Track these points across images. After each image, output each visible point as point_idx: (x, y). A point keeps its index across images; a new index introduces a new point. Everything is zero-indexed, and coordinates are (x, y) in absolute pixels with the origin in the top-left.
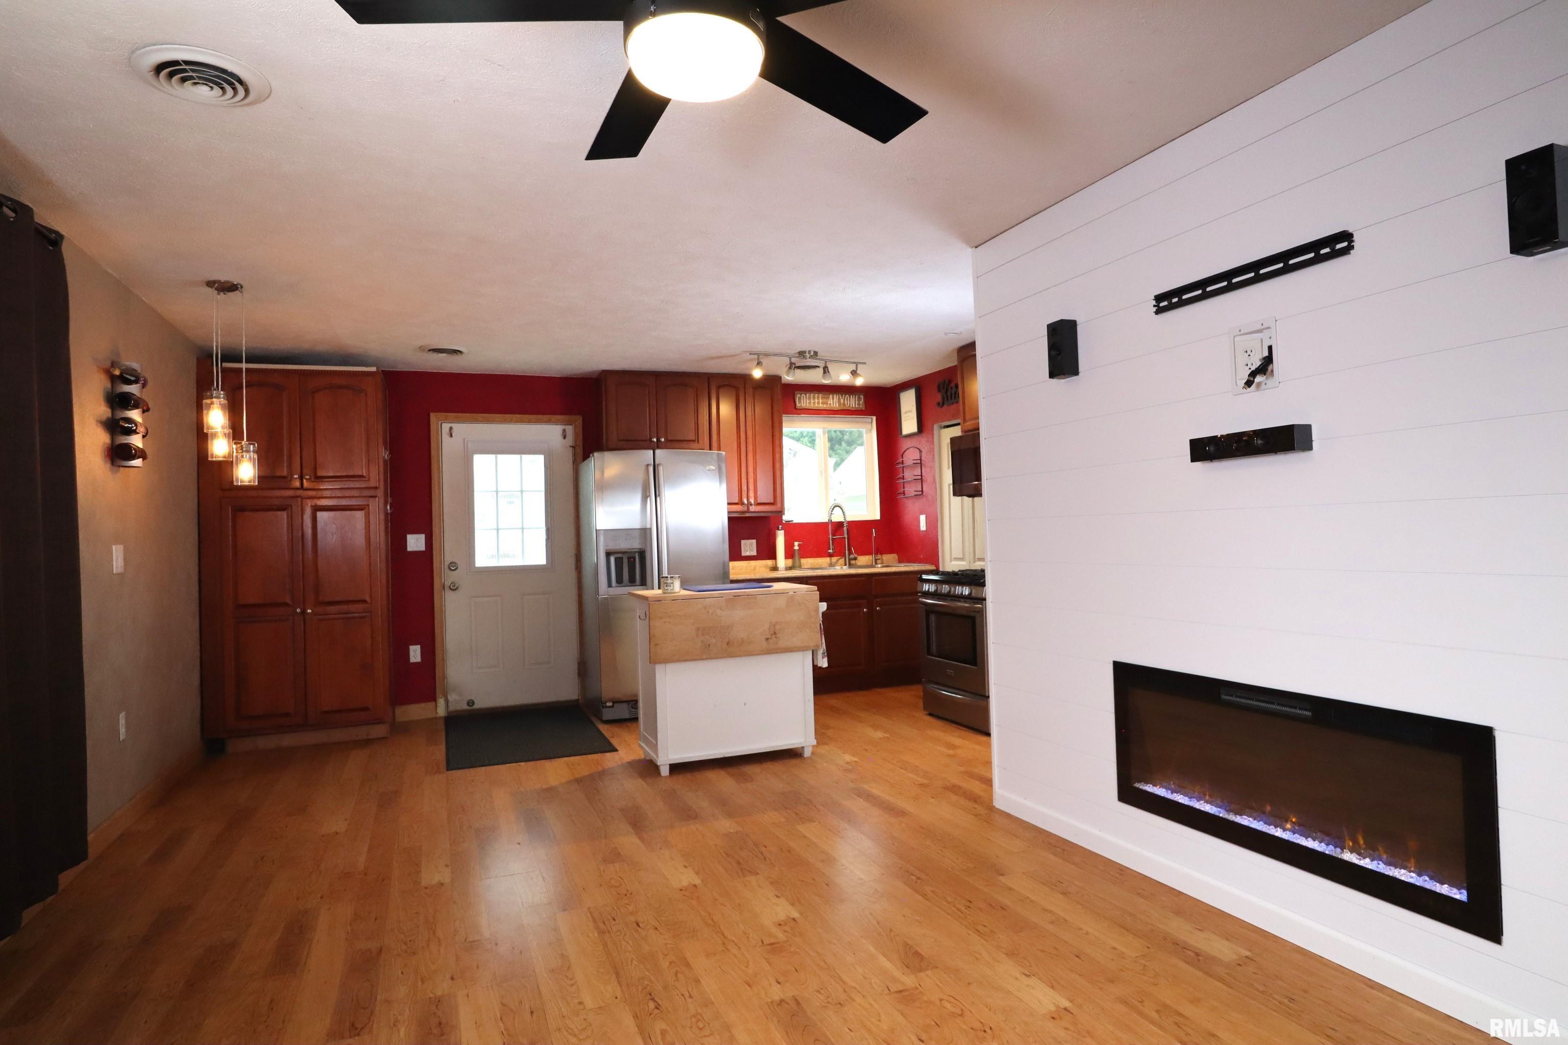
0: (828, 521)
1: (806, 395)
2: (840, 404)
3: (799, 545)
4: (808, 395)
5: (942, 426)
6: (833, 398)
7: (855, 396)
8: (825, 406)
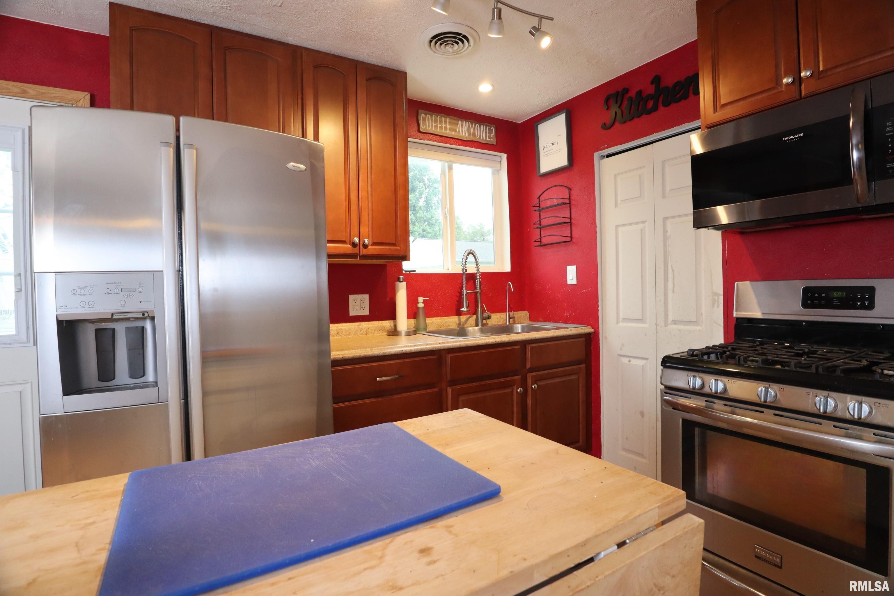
0: (461, 272)
1: (431, 116)
2: (469, 134)
3: (424, 302)
4: (434, 116)
5: (605, 154)
6: (462, 125)
7: (486, 127)
8: (453, 133)
